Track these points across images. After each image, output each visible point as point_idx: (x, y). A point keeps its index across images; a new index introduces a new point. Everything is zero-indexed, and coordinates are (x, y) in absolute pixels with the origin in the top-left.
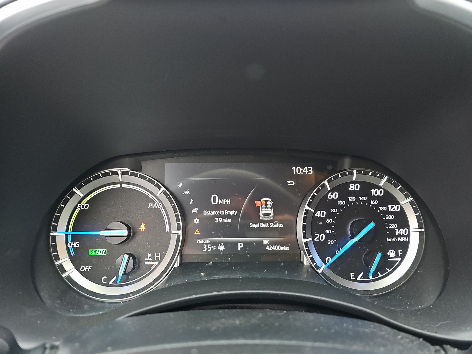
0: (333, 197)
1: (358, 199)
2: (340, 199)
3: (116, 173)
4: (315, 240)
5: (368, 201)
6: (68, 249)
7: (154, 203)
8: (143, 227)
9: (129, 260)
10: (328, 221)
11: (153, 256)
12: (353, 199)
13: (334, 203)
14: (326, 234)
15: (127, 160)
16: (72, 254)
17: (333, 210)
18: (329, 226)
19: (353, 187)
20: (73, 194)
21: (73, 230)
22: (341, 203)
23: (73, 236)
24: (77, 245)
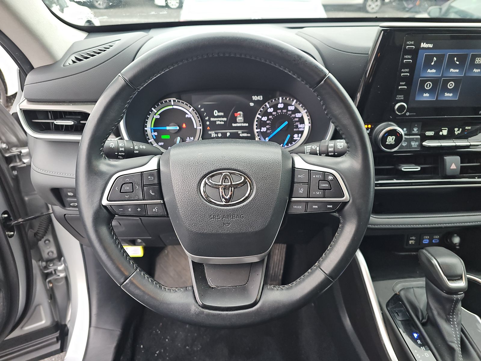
0: (270, 111)
1: (282, 111)
3: (170, 101)
4: (262, 130)
5: (287, 112)
6: (152, 135)
7: (188, 114)
8: (184, 126)
10: (268, 122)
11: (190, 138)
12: (280, 111)
13: (271, 114)
14: (266, 128)
16: (155, 138)
17: (270, 117)
18: (268, 124)
19: (280, 106)
20: (152, 111)
21: (154, 127)
22: (274, 113)
23: (154, 130)
24: (156, 134)
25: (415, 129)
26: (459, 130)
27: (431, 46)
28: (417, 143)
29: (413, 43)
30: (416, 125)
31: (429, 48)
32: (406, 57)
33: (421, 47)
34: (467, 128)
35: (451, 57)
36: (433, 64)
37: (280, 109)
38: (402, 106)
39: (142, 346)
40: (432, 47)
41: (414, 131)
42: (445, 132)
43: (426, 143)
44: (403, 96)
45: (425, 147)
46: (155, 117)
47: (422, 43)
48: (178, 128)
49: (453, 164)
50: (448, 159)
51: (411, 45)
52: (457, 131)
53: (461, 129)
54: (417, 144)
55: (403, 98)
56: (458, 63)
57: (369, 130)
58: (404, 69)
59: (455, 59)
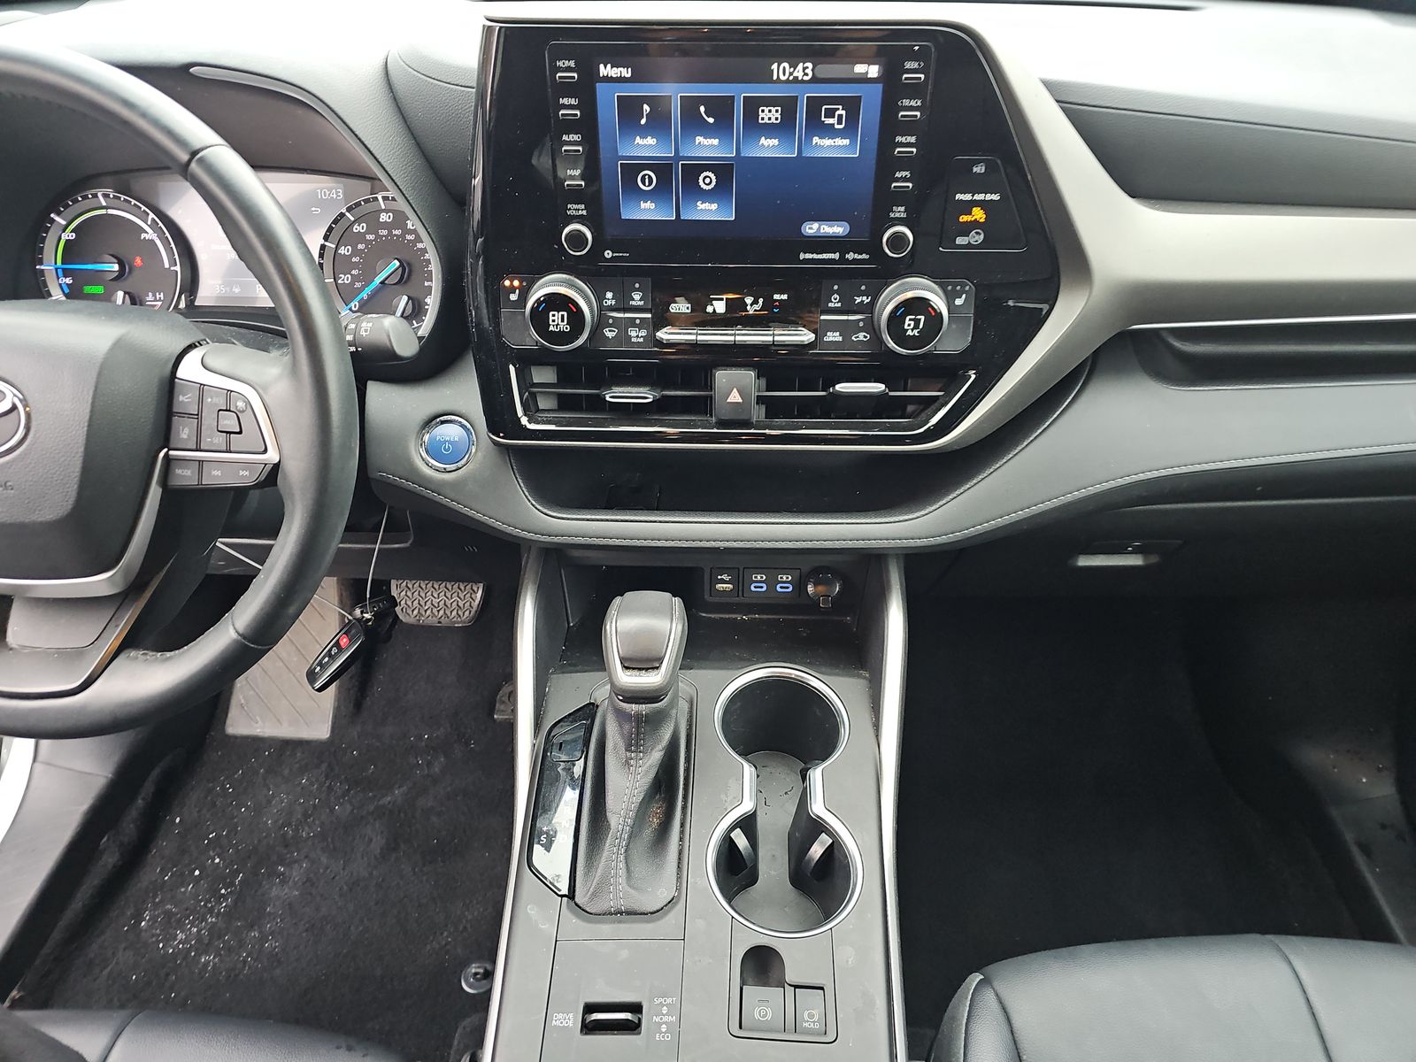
0: (359, 229)
1: (390, 233)
2: (368, 232)
3: (95, 196)
4: (340, 282)
5: (403, 236)
6: (60, 285)
7: (147, 232)
8: (138, 261)
9: (124, 297)
10: (354, 260)
11: (154, 295)
12: (385, 232)
13: (361, 236)
14: (351, 275)
15: (109, 179)
16: (67, 291)
17: (360, 246)
18: (355, 266)
19: (384, 217)
20: (53, 221)
21: (62, 264)
22: (370, 237)
23: (63, 270)
24: (69, 281)
25: (637, 296)
26: (755, 302)
27: (626, 73)
28: (643, 333)
29: (572, 64)
30: (637, 285)
31: (621, 80)
32: (565, 101)
33: (601, 75)
34: (776, 297)
35: (690, 105)
36: (643, 121)
37: (385, 225)
38: (580, 234)
39: (178, 820)
40: (629, 75)
41: (633, 300)
42: (720, 307)
43: (664, 334)
44: (583, 206)
45: (660, 343)
46: (65, 237)
47: (602, 66)
48: (116, 267)
49: (735, 390)
50: (722, 376)
51: (569, 69)
52: (753, 306)
53: (761, 300)
54: (644, 335)
55: (584, 213)
56: (711, 120)
57: (517, 291)
58: (568, 133)
59: (702, 109)
